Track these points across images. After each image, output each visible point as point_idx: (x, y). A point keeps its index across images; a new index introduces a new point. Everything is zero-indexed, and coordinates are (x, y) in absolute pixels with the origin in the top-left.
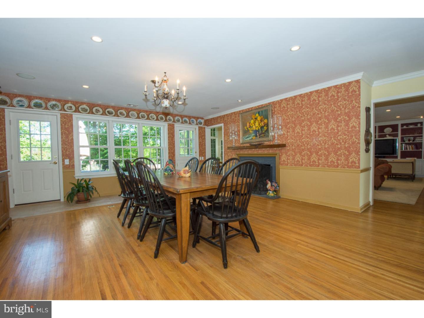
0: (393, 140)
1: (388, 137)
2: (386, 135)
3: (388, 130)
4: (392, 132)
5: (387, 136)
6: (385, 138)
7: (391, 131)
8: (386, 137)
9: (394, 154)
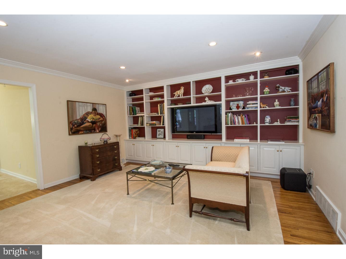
0: (215, 106)
1: (209, 102)
2: (205, 97)
3: (207, 89)
4: (212, 92)
5: (207, 99)
6: (204, 104)
7: (211, 90)
8: (205, 101)
9: (217, 133)
